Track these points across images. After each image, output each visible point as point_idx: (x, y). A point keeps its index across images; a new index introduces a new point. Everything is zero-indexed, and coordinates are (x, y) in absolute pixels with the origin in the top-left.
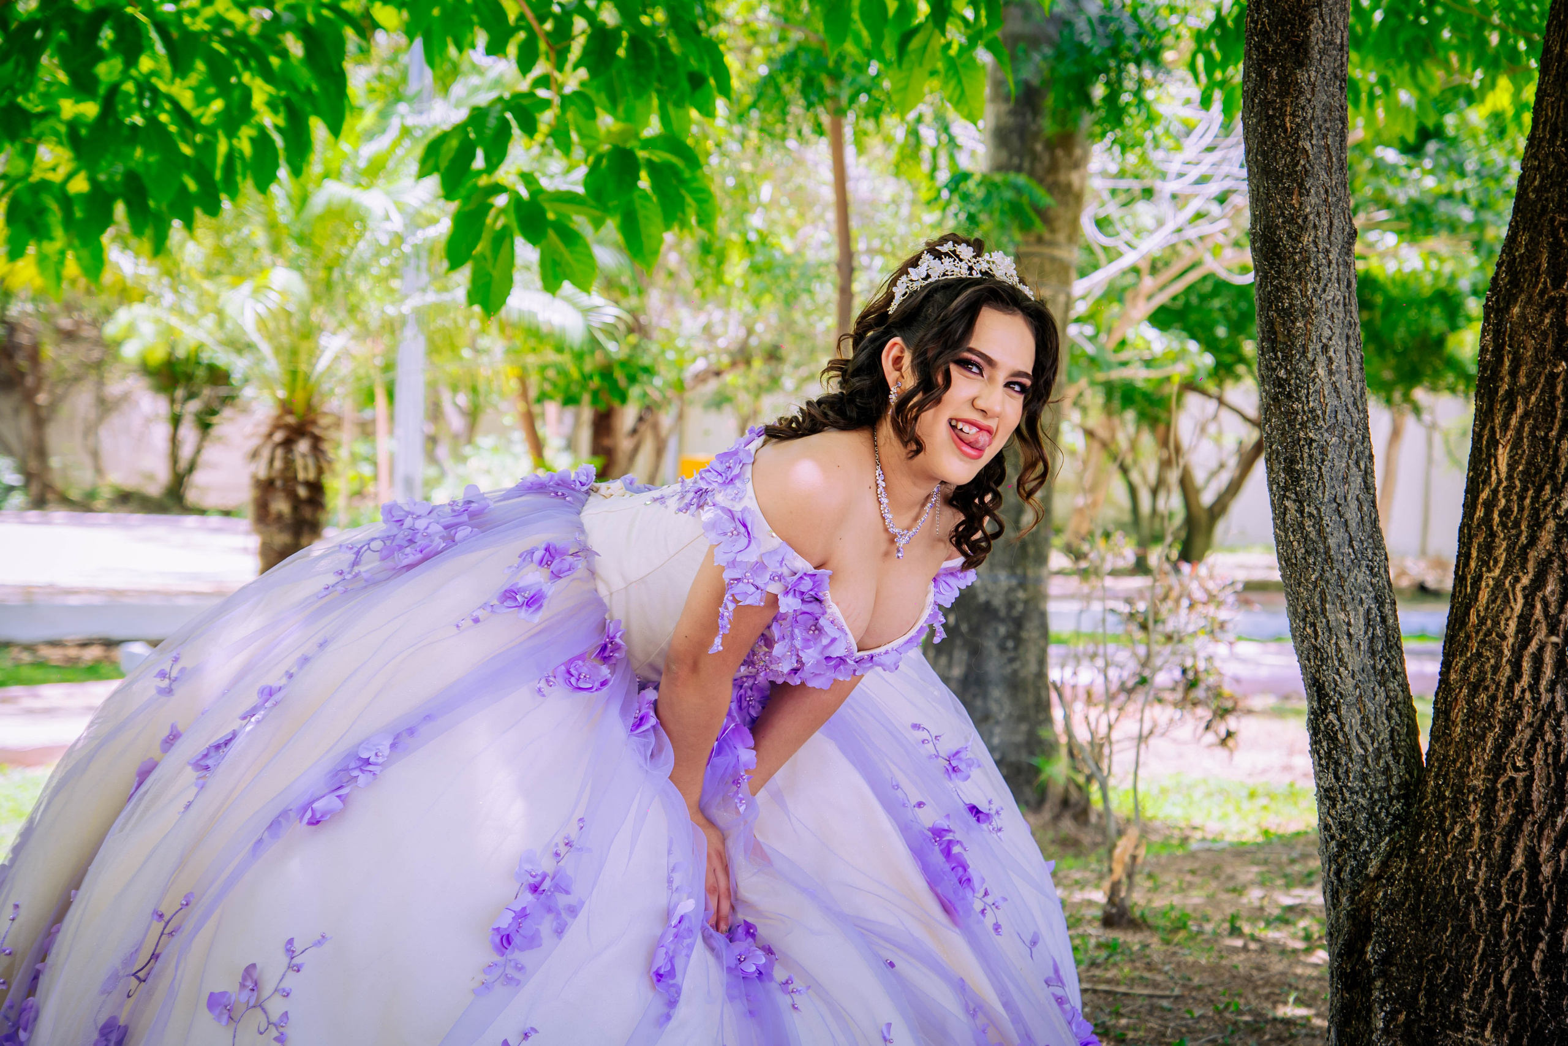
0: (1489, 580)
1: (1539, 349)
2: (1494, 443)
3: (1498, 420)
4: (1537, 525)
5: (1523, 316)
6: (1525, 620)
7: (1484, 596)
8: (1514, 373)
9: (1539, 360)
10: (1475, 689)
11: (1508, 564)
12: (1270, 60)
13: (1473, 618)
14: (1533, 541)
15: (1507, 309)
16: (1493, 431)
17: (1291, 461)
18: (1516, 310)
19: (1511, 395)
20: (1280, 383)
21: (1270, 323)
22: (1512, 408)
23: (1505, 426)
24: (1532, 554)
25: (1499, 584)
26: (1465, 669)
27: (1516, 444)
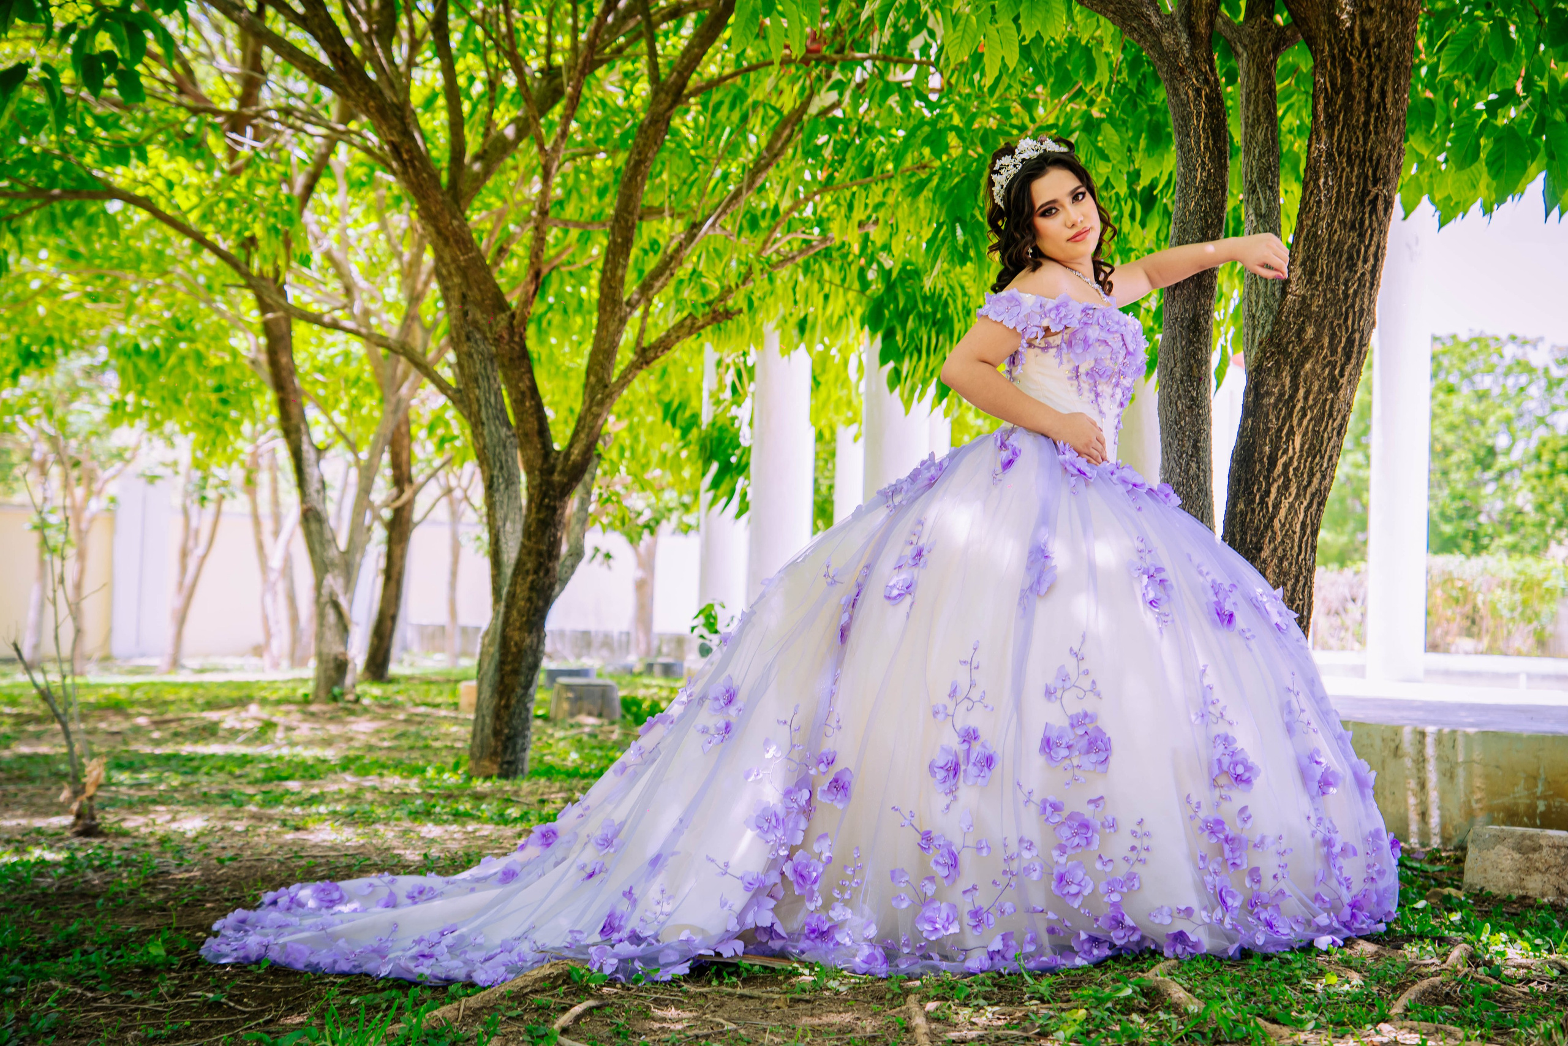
0: (1285, 504)
1: (1321, 387)
2: (1291, 432)
3: (1295, 422)
4: (1312, 475)
5: (1313, 370)
6: (1304, 525)
7: (1283, 512)
8: (1306, 398)
9: (1320, 392)
10: (1281, 560)
11: (1298, 495)
12: (1209, 227)
13: (1277, 524)
14: (1310, 483)
15: (1303, 365)
16: (1291, 427)
17: (1197, 441)
18: (1308, 366)
19: (1303, 409)
20: (1193, 399)
21: (1190, 366)
22: (1304, 415)
23: (1300, 424)
24: (1309, 491)
25: (1291, 505)
26: (1275, 550)
27: (1305, 434)
